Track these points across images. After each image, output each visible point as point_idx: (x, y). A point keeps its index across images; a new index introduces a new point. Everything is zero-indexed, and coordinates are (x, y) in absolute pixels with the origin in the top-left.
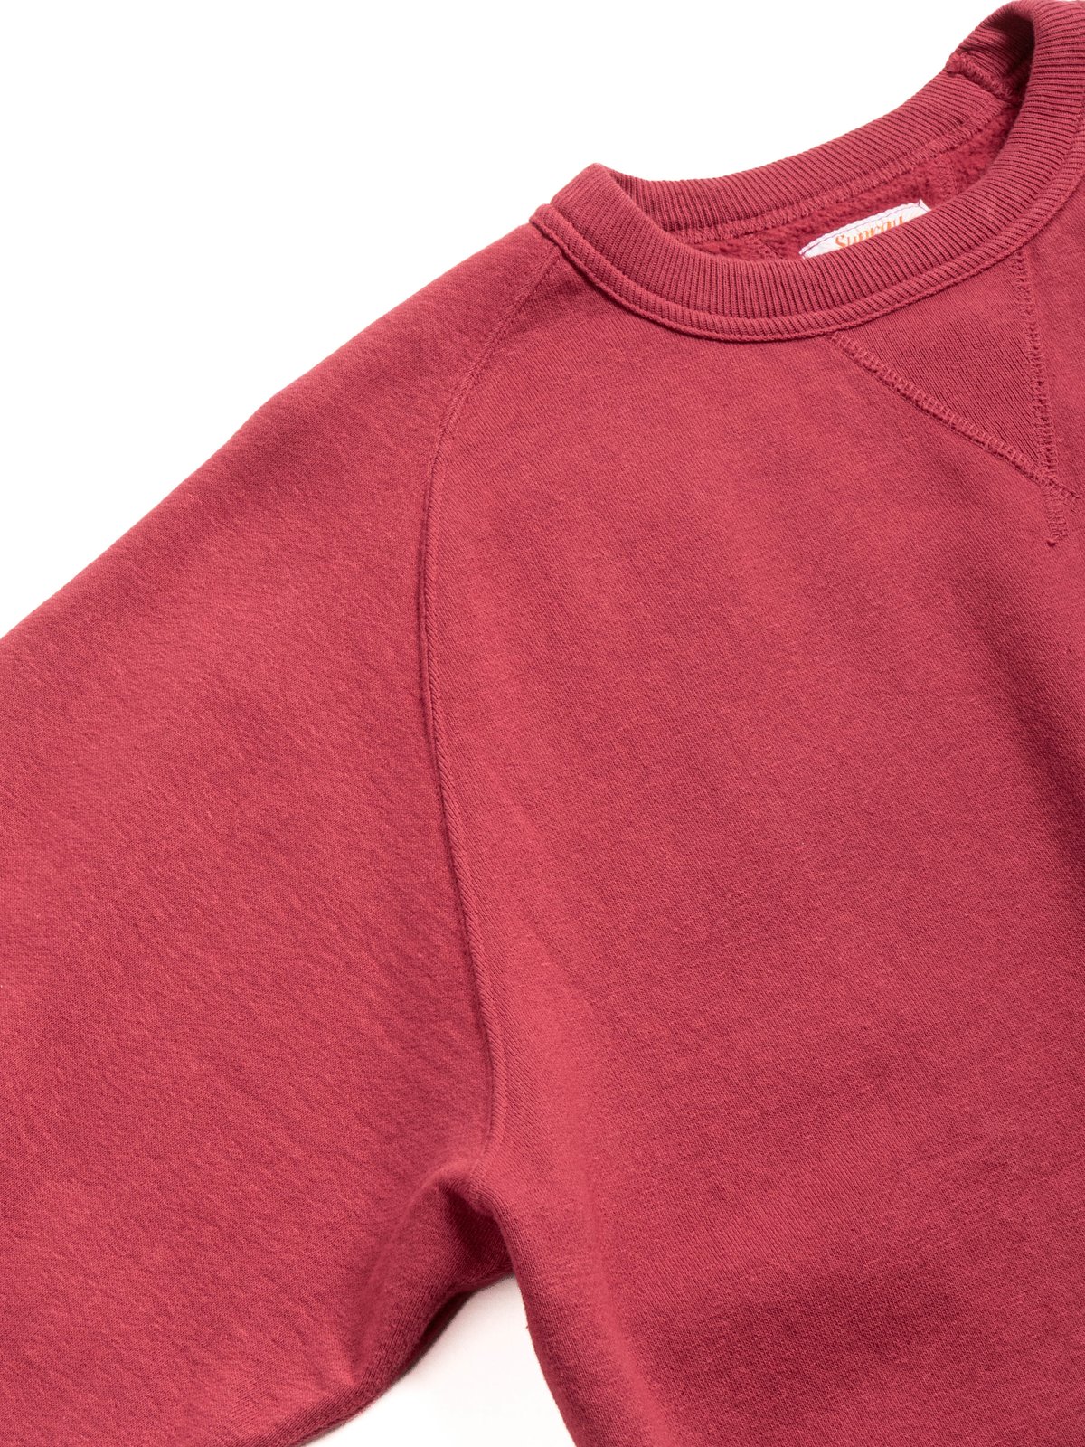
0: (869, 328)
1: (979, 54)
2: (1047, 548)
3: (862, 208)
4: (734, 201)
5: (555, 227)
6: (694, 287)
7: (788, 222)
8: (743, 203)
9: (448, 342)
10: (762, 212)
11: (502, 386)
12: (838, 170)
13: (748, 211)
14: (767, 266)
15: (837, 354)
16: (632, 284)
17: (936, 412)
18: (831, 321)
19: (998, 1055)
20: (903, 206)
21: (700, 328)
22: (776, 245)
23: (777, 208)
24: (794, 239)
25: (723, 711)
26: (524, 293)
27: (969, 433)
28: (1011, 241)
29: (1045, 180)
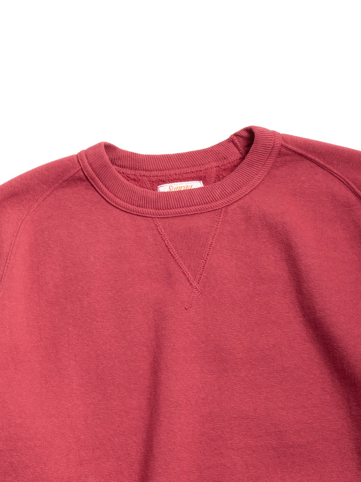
0: (166, 220)
1: (240, 138)
2: (184, 309)
3: (182, 178)
4: (144, 164)
5: (82, 160)
6: (119, 190)
7: (158, 176)
8: (146, 166)
9: (39, 187)
10: (151, 171)
11: (51, 203)
12: (179, 164)
13: (147, 169)
14: (143, 191)
15: (152, 225)
16: (101, 183)
17: (173, 254)
18: (155, 214)
19: (102, 460)
20: (195, 181)
21: (116, 204)
22: (151, 182)
23: (157, 170)
24: (158, 182)
25: (70, 329)
26: (66, 178)
27: (179, 264)
28: (220, 205)
29: (240, 188)
